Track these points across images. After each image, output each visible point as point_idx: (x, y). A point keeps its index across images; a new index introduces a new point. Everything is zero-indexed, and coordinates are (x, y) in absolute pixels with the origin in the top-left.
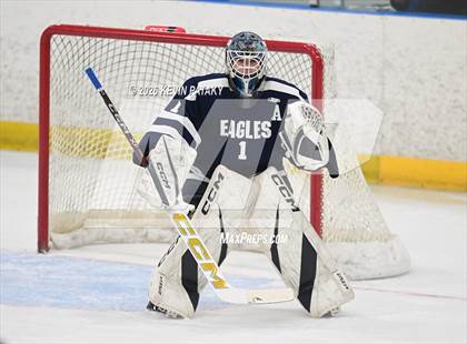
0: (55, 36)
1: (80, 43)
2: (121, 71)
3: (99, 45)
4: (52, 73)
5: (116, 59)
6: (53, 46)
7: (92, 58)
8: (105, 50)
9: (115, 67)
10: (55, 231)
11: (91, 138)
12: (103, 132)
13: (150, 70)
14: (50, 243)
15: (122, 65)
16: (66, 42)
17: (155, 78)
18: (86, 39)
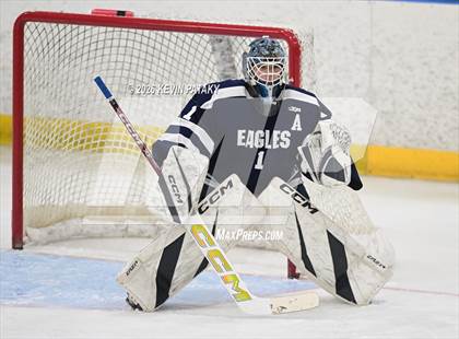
0: (28, 23)
1: (56, 31)
2: (99, 60)
3: (75, 33)
4: (26, 61)
5: (93, 47)
6: (27, 34)
7: (68, 45)
8: (81, 37)
9: (92, 55)
10: (30, 226)
11: (68, 129)
12: (80, 123)
13: (128, 59)
14: (25, 239)
15: (99, 53)
16: (40, 29)
17: (134, 67)
18: (61, 26)
